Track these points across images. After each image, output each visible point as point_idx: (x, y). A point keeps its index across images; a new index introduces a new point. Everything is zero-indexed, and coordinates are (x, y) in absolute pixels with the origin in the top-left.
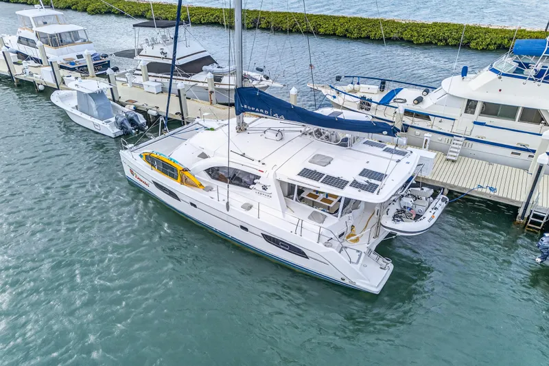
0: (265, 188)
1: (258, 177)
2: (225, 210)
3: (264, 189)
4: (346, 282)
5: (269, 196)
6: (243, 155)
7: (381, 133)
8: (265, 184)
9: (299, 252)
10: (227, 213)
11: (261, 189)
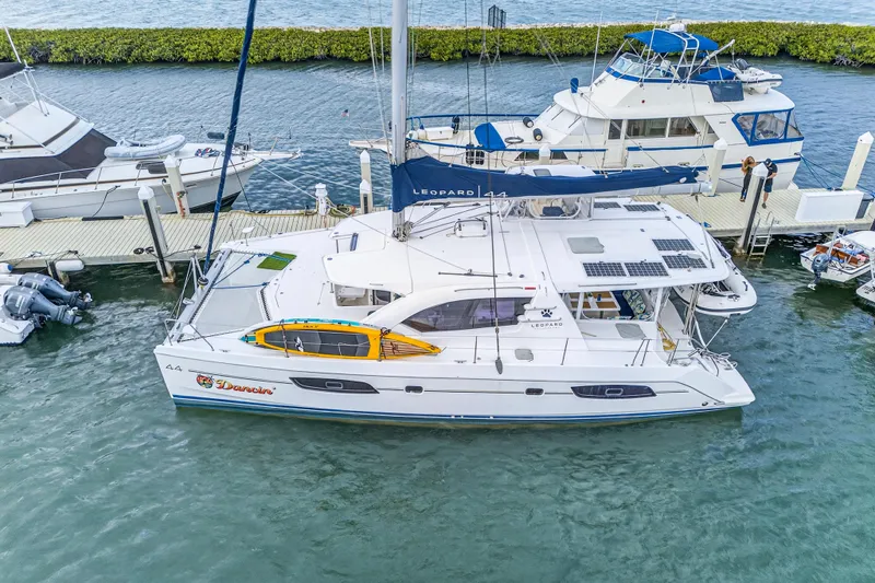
0: (547, 313)
1: (528, 300)
2: (494, 374)
3: (547, 315)
4: (711, 405)
5: (559, 323)
6: (470, 274)
7: (677, 181)
8: (547, 307)
9: (643, 391)
10: (501, 377)
11: (540, 317)
